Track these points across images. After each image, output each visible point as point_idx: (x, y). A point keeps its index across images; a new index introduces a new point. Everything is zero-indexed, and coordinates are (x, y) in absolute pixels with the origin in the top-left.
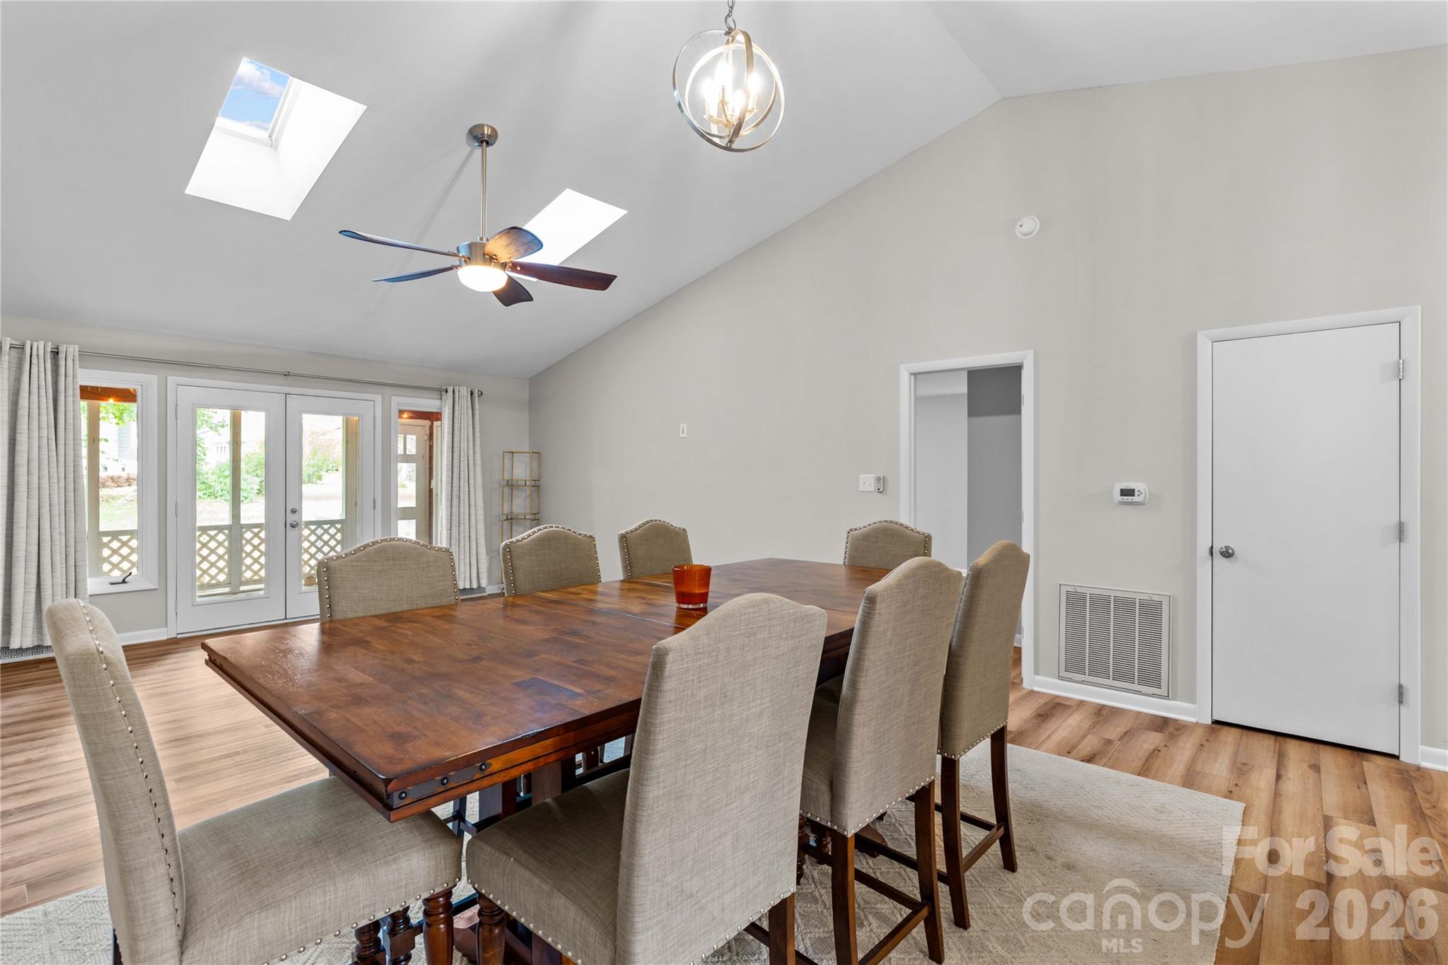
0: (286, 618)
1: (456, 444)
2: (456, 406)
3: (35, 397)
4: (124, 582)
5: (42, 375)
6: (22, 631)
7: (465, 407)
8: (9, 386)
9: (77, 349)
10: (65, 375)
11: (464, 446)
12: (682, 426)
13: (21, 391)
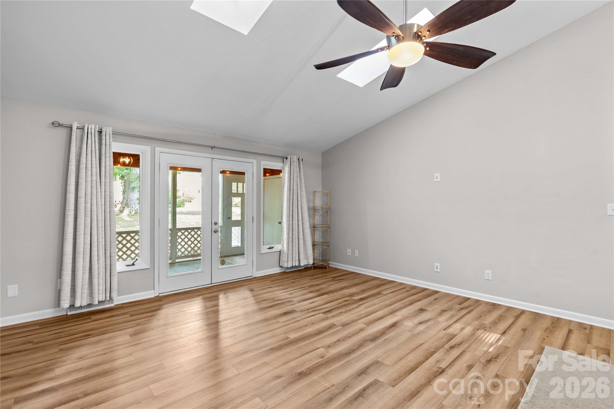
0: (211, 283)
1: (292, 187)
2: (292, 166)
3: (89, 157)
4: (133, 264)
5: (93, 144)
6: (81, 295)
7: (296, 167)
8: (76, 151)
9: (111, 130)
10: (105, 145)
11: (295, 187)
12: (436, 175)
13: (82, 153)
